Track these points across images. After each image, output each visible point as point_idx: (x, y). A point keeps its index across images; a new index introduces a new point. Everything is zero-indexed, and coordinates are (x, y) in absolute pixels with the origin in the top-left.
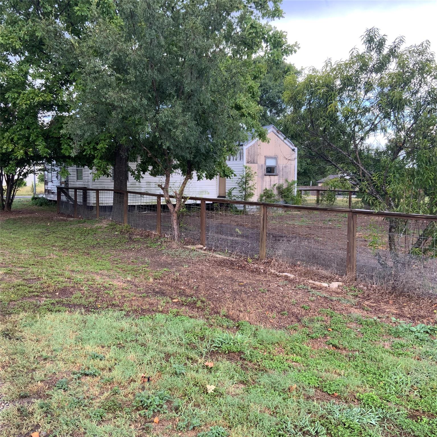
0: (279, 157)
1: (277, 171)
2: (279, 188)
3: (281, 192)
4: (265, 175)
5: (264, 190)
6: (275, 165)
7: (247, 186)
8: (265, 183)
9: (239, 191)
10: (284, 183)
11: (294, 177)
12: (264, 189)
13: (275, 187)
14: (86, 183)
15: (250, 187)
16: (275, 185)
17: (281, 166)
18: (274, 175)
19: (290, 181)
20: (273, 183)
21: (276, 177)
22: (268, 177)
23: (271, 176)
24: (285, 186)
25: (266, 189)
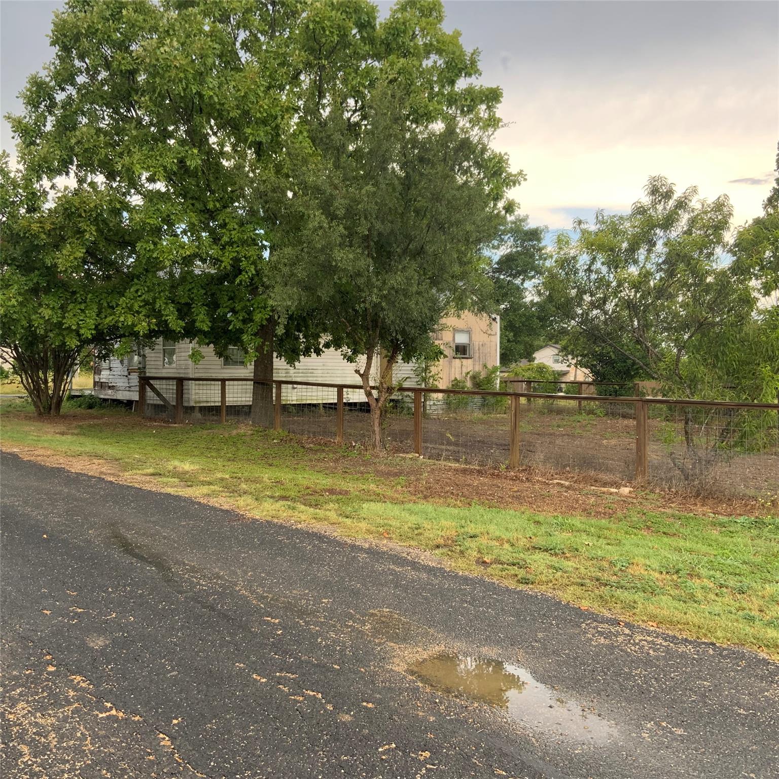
0: (473, 329)
1: (471, 352)
2: (474, 378)
3: (478, 384)
4: (454, 358)
5: (452, 381)
6: (468, 342)
7: (428, 375)
8: (453, 370)
9: (417, 382)
10: (481, 370)
11: (495, 361)
12: (453, 379)
13: (469, 376)
14: (182, 371)
15: (433, 376)
16: (468, 373)
17: (477, 343)
18: (467, 358)
19: (490, 367)
20: (465, 371)
21: (469, 360)
22: (457, 360)
23: (463, 360)
24: (483, 375)
25: (456, 379)
